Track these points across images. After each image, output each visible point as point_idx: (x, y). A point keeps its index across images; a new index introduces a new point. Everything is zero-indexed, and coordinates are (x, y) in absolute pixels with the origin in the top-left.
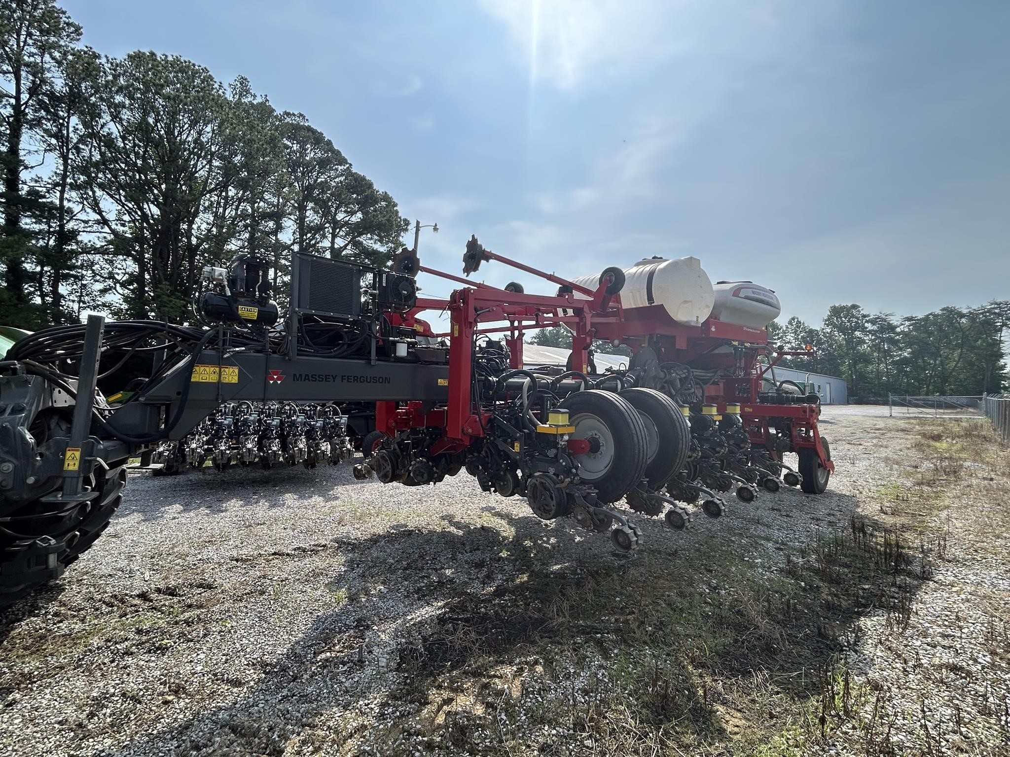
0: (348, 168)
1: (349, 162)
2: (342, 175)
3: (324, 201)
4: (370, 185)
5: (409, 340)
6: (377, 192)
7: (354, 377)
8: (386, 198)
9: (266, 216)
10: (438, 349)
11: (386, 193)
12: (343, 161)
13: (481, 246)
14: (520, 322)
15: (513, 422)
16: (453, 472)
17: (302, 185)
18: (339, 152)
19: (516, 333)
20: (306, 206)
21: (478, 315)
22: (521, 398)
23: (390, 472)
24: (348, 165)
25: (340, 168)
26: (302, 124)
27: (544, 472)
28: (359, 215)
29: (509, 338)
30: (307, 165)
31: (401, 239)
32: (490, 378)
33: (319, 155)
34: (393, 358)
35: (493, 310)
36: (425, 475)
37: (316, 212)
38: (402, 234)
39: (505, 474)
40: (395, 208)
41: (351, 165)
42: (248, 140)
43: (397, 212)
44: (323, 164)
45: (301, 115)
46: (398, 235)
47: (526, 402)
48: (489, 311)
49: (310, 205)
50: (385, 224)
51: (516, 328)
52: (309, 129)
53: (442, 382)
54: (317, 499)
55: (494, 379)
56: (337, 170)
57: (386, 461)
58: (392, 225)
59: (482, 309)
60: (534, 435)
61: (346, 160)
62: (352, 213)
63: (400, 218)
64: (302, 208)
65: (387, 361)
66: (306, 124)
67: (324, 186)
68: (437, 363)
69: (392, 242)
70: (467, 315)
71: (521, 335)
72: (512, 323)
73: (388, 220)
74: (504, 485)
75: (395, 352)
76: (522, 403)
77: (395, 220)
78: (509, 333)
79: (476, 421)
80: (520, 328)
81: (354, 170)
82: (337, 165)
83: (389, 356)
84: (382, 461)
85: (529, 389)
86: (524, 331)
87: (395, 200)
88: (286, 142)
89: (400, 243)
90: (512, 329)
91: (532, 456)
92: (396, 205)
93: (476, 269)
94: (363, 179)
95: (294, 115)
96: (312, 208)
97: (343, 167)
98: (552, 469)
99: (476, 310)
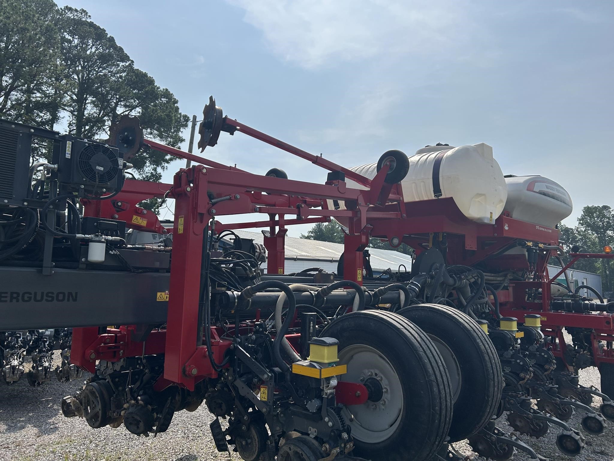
0: (130, 64)
1: (131, 59)
2: (124, 71)
3: (102, 94)
4: (151, 82)
5: (110, 238)
6: (159, 88)
7: (12, 293)
8: (167, 94)
9: (40, 106)
10: (159, 251)
11: (167, 90)
12: (125, 58)
13: (221, 112)
14: (281, 216)
15: (260, 356)
16: (192, 406)
17: (83, 77)
18: (121, 49)
19: (277, 228)
20: (86, 99)
21: (214, 204)
22: (273, 318)
23: (100, 412)
24: (130, 62)
25: (121, 64)
26: (84, 19)
27: (302, 433)
28: (139, 109)
29: (268, 235)
30: (88, 59)
31: (180, 134)
32: (229, 293)
33: (101, 50)
34: (83, 263)
35: (235, 198)
36: (141, 424)
37: (96, 106)
38: (182, 130)
39: (248, 429)
40: (176, 105)
41: (133, 62)
42: (21, 28)
43: (177, 108)
44: (105, 59)
45: (83, 11)
46: (178, 130)
47: (280, 325)
48: (230, 199)
49: (90, 99)
50: (165, 119)
51: (277, 223)
52: (91, 25)
53: (163, 296)
54: (31, 431)
55: (235, 293)
56: (118, 65)
57: (96, 397)
58: (172, 120)
59: (220, 195)
60: (288, 377)
61: (128, 57)
62: (133, 108)
63: (180, 114)
64: (81, 102)
65: (75, 268)
66: (89, 20)
67: (103, 80)
68: (157, 270)
69: (171, 137)
70: (197, 204)
71: (283, 232)
72: (272, 216)
73: (168, 116)
74: (247, 444)
75: (86, 254)
76: (273, 327)
77: (175, 116)
78: (268, 229)
79: (205, 356)
80: (283, 223)
81: (136, 67)
82: (118, 61)
83: (78, 261)
84: (91, 398)
85: (286, 304)
86: (286, 227)
87: (176, 97)
88: (68, 37)
89: (179, 138)
90: (272, 223)
91: (285, 406)
92: (176, 102)
93: (213, 142)
94: (145, 75)
95: (76, 11)
96: (93, 102)
97: (124, 64)
98: (313, 430)
99: (211, 197)
